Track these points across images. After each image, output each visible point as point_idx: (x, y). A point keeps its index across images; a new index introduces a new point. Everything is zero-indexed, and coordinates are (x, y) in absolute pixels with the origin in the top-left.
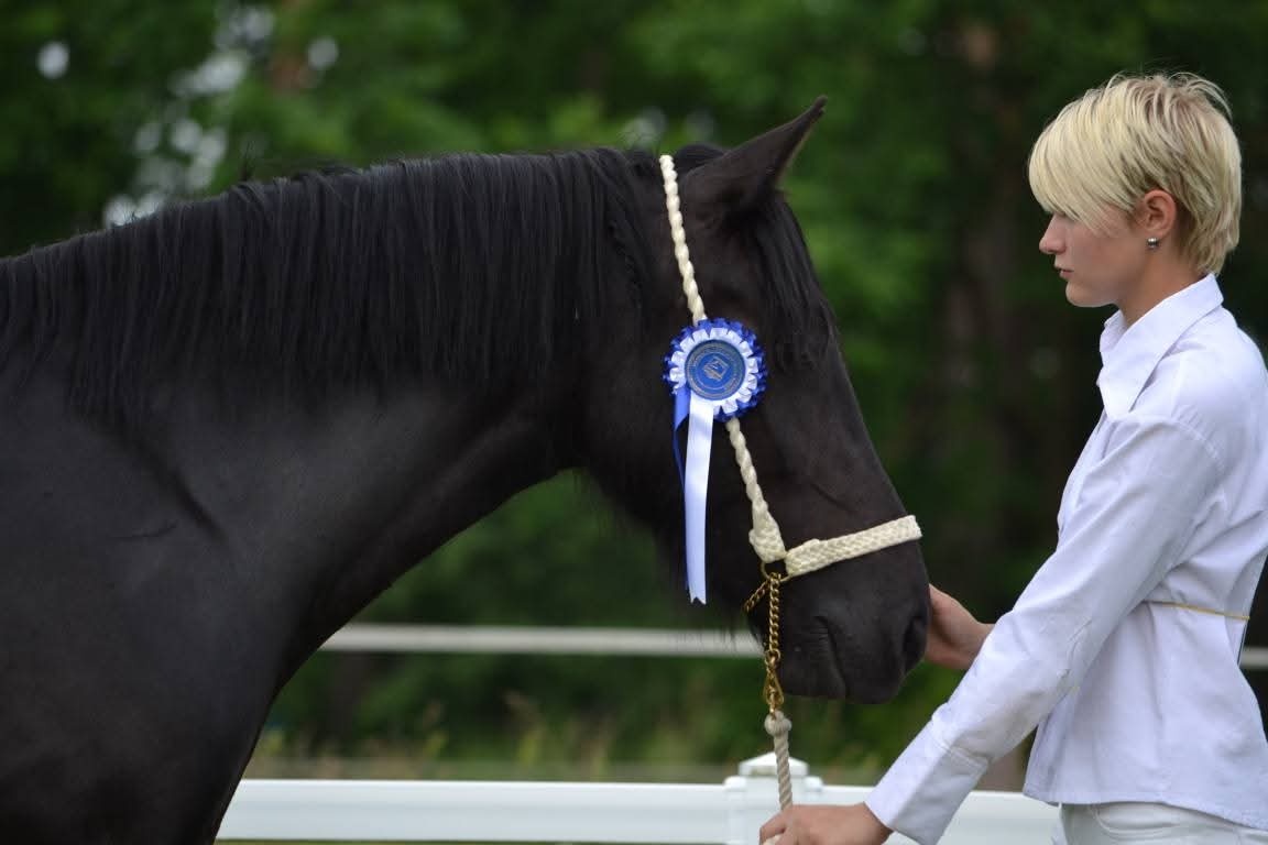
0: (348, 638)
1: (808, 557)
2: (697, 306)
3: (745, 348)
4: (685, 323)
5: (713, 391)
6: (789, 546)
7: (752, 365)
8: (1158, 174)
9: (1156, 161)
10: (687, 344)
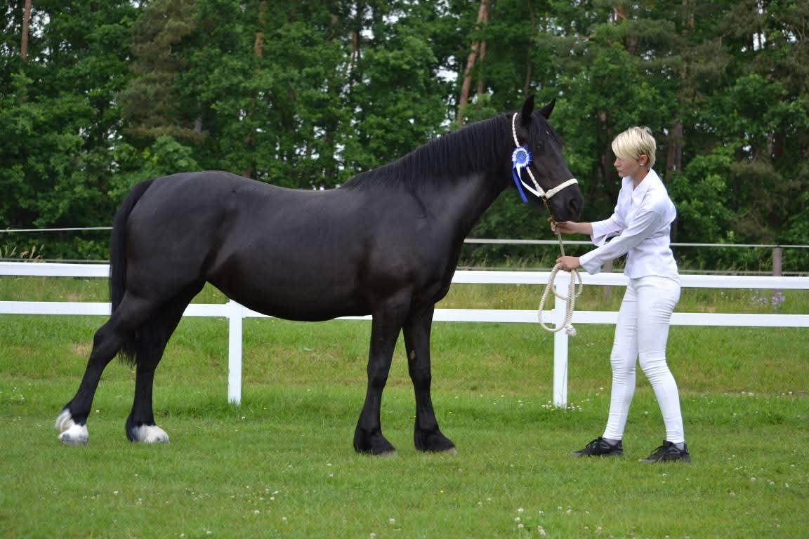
0: (467, 241)
1: (550, 194)
2: (517, 143)
3: (525, 151)
4: (515, 147)
5: (522, 161)
6: (546, 192)
7: (527, 155)
8: (644, 151)
9: (644, 149)
10: (515, 152)
